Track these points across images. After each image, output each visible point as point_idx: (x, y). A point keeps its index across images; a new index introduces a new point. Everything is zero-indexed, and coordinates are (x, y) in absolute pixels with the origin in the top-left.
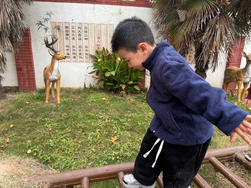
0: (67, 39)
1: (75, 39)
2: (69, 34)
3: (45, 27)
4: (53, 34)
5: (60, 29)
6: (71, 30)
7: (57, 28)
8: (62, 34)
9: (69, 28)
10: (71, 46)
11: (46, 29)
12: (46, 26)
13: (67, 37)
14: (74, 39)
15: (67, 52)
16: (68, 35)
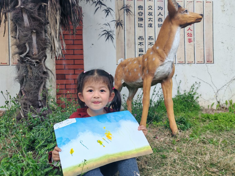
0: (140, 26)
1: (153, 26)
2: (144, 19)
3: (106, 8)
4: (118, 18)
5: (129, 10)
6: (147, 11)
7: (125, 8)
8: (132, 18)
9: (144, 8)
10: (147, 37)
11: (108, 11)
12: (108, 6)
13: (140, 22)
14: (150, 25)
15: (140, 47)
16: (142, 19)
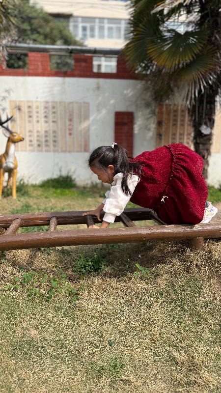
0: (30, 122)
1: (40, 121)
2: (32, 116)
3: (1, 108)
5: (20, 109)
6: (34, 110)
7: (17, 108)
8: (23, 116)
9: (32, 108)
10: (35, 131)
11: (3, 110)
13: (30, 119)
15: (30, 138)
16: (30, 117)
